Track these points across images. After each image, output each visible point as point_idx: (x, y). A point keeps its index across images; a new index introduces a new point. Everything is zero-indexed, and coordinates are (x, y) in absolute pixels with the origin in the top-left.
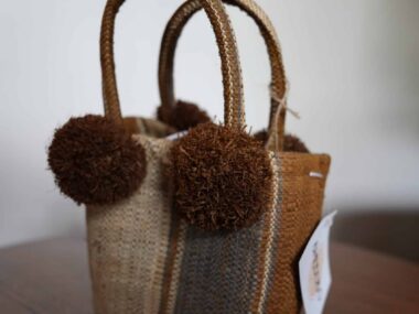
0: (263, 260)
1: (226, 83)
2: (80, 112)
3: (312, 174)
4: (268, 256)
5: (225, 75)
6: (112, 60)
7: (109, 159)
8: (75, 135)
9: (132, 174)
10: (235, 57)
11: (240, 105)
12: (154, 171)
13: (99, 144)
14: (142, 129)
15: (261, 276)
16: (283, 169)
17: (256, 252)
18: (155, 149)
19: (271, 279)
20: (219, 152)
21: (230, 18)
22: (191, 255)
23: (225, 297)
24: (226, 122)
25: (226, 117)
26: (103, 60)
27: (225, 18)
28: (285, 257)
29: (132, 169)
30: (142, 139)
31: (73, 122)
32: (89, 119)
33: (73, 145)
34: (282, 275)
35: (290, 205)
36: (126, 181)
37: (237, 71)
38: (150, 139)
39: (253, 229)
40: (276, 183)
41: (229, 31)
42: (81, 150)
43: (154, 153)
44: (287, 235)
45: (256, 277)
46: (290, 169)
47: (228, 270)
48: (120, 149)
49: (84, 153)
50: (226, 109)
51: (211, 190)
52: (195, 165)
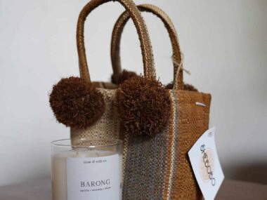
0: (170, 152)
1: (143, 54)
2: (67, 76)
3: (197, 103)
4: (173, 149)
5: (143, 50)
6: (83, 46)
7: (83, 99)
8: (64, 87)
9: (96, 107)
10: (148, 40)
11: (151, 65)
12: (109, 109)
13: (77, 91)
14: (102, 86)
15: (169, 162)
16: (178, 99)
17: (165, 147)
18: (109, 96)
19: (175, 163)
20: (140, 90)
21: (144, 19)
22: (131, 155)
23: (150, 176)
24: (145, 75)
25: (145, 72)
26: (78, 46)
27: (141, 19)
28: (183, 151)
29: (96, 104)
30: (102, 90)
31: (63, 81)
32: (72, 78)
33: (63, 93)
34: (183, 162)
35: (183, 120)
36: (93, 111)
37: (149, 47)
38: (106, 90)
39: (163, 134)
40: (174, 107)
41: (143, 26)
42: (68, 95)
43: (108, 98)
44: (183, 137)
45: (166, 162)
46: (182, 99)
47: (151, 160)
48: (89, 93)
49: (69, 97)
50: (145, 68)
51: (136, 111)
52: (128, 99)
